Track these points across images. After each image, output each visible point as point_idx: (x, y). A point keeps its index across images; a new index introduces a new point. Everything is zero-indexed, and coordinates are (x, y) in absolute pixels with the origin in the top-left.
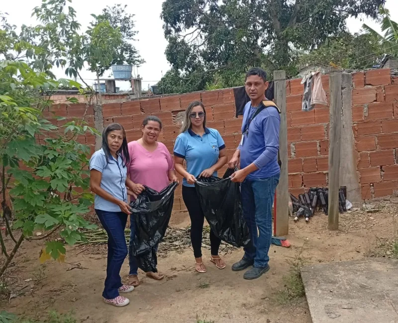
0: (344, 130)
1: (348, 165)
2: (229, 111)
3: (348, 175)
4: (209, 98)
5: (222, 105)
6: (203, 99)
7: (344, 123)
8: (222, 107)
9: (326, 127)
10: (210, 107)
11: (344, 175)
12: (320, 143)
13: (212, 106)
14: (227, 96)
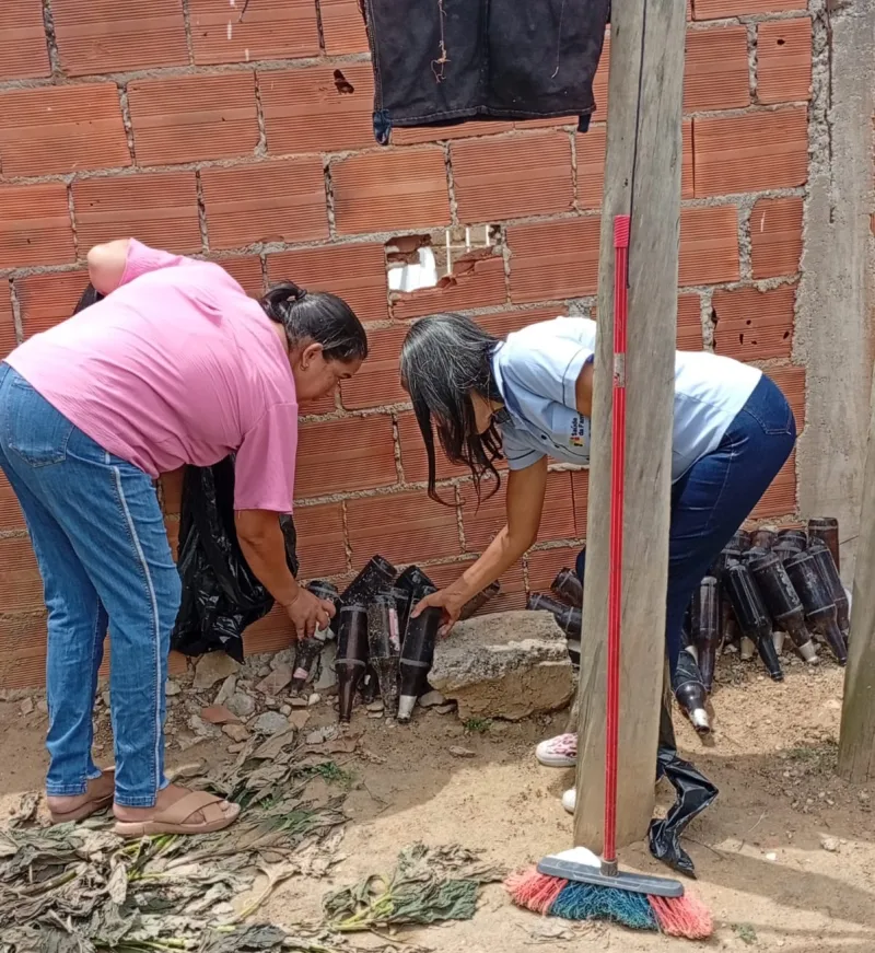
0: (834, 232)
1: (842, 409)
2: (229, 113)
3: (842, 464)
4: (102, 27)
5: (185, 72)
6: (59, 31)
7: (836, 194)
8: (177, 87)
9: (747, 214)
10: (108, 83)
11: (825, 460)
12: (715, 299)
13: (122, 79)
14: (210, 19)
